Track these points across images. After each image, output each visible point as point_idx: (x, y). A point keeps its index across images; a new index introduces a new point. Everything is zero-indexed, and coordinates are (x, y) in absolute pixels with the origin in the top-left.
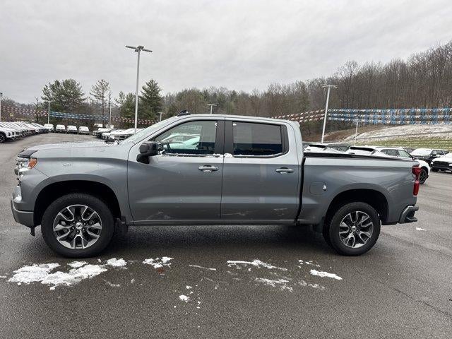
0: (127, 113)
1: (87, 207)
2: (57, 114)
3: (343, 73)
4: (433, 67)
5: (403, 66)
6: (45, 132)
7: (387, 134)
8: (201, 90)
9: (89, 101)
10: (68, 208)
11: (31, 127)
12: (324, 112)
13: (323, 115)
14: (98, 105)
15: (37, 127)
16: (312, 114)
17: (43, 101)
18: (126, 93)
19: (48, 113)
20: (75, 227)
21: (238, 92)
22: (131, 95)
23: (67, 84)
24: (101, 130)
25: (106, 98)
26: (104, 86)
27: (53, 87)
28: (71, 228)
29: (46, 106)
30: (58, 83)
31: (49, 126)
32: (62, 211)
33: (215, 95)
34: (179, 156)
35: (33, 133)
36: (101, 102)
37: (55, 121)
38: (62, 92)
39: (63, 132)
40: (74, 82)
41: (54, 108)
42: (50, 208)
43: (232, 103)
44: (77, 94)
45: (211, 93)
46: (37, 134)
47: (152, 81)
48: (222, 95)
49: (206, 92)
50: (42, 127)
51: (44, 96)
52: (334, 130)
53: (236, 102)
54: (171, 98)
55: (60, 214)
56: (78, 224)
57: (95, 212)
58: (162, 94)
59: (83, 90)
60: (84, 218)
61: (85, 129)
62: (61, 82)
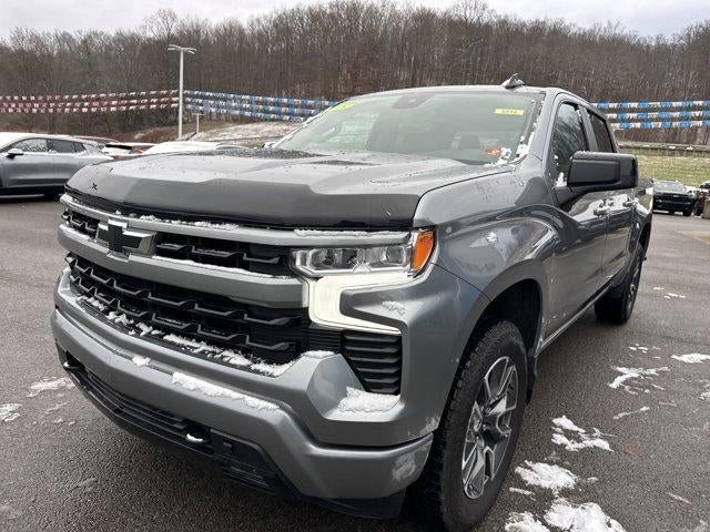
1: (508, 360)
3: (155, 29)
4: (278, 40)
5: (241, 31)
7: (236, 136)
10: (486, 378)
12: (177, 95)
13: (175, 99)
16: (154, 96)
32: (478, 393)
52: (152, 126)
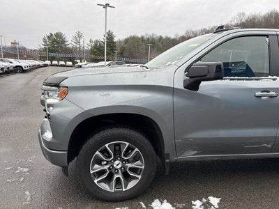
0: (95, 52)
1: (128, 144)
2: (52, 54)
6: (46, 66)
8: (139, 36)
9: (71, 46)
10: (107, 145)
11: (37, 63)
14: (76, 48)
15: (41, 63)
17: (43, 47)
18: (94, 40)
19: (46, 54)
20: (113, 166)
21: (164, 36)
22: (97, 41)
23: (57, 35)
24: (80, 64)
25: (82, 43)
26: (80, 36)
27: (49, 37)
28: (109, 168)
29: (45, 50)
30: (52, 35)
31: (48, 62)
32: (100, 149)
33: (148, 39)
34: (231, 80)
35: (39, 67)
36: (78, 46)
37: (52, 59)
38: (54, 41)
39: (57, 66)
40: (61, 34)
41: (51, 51)
42: (86, 146)
43: (160, 44)
44: (63, 42)
45: (146, 37)
46: (41, 67)
47: (109, 31)
48: (153, 39)
49: (142, 38)
50: (44, 63)
51: (44, 43)
53: (162, 43)
54: (120, 42)
55: (97, 153)
56: (117, 162)
57: (137, 150)
58: (116, 40)
59: (67, 39)
60: (125, 156)
61: (70, 63)
62: (53, 34)
